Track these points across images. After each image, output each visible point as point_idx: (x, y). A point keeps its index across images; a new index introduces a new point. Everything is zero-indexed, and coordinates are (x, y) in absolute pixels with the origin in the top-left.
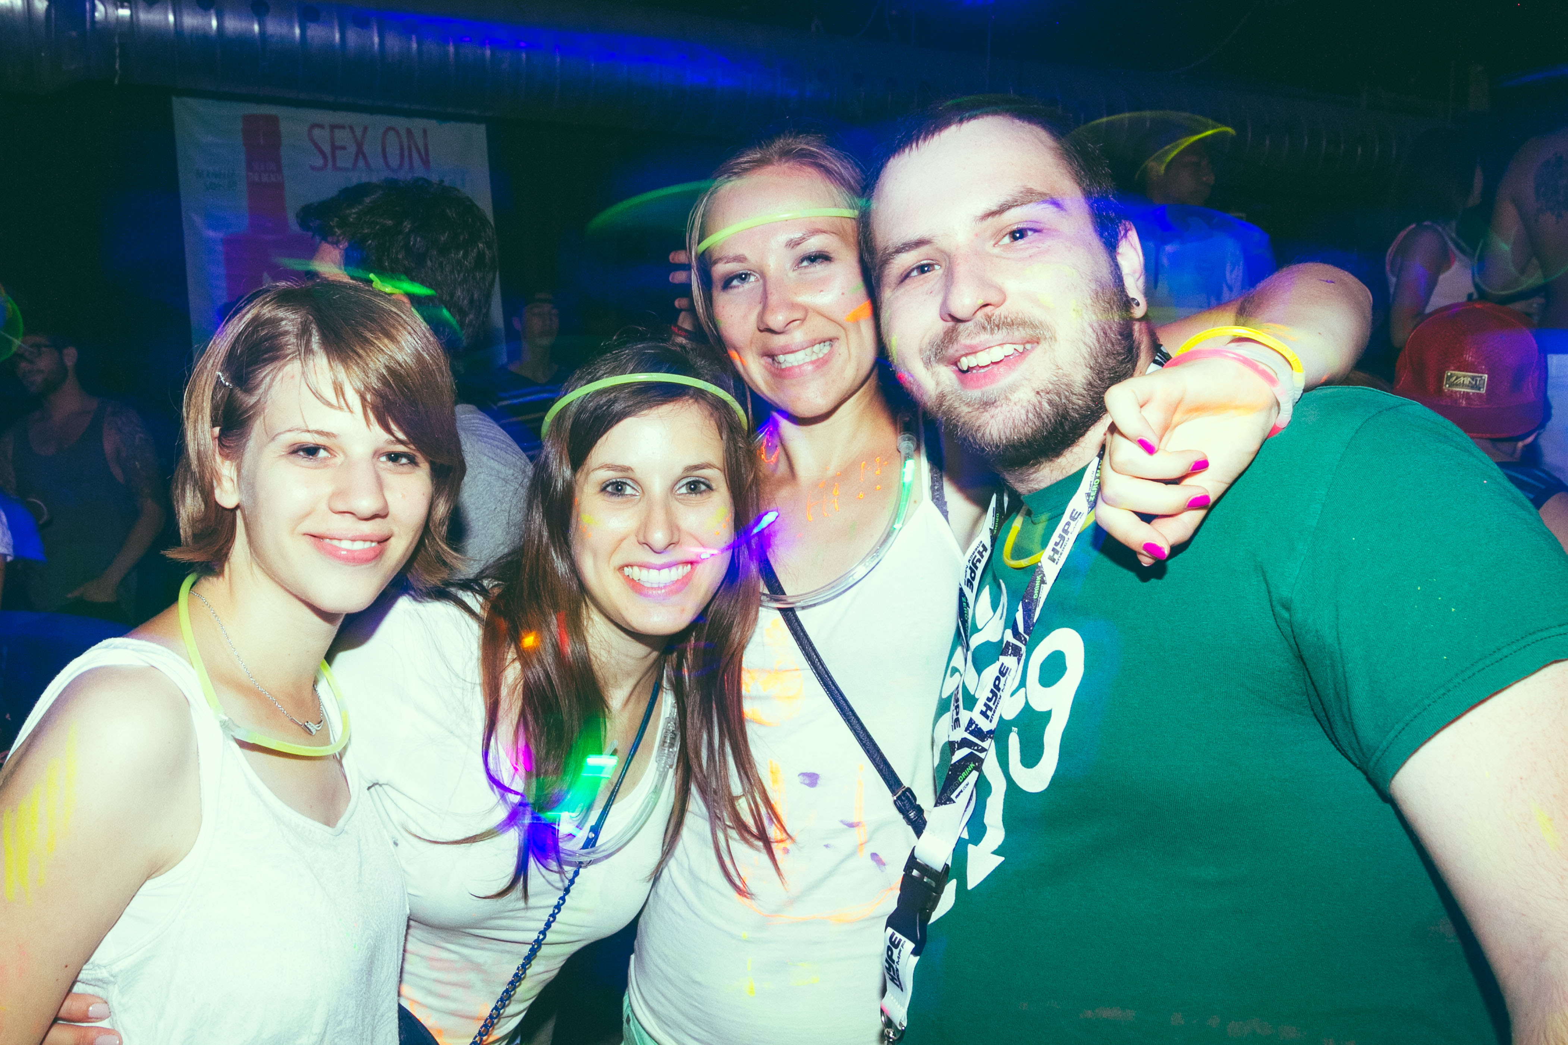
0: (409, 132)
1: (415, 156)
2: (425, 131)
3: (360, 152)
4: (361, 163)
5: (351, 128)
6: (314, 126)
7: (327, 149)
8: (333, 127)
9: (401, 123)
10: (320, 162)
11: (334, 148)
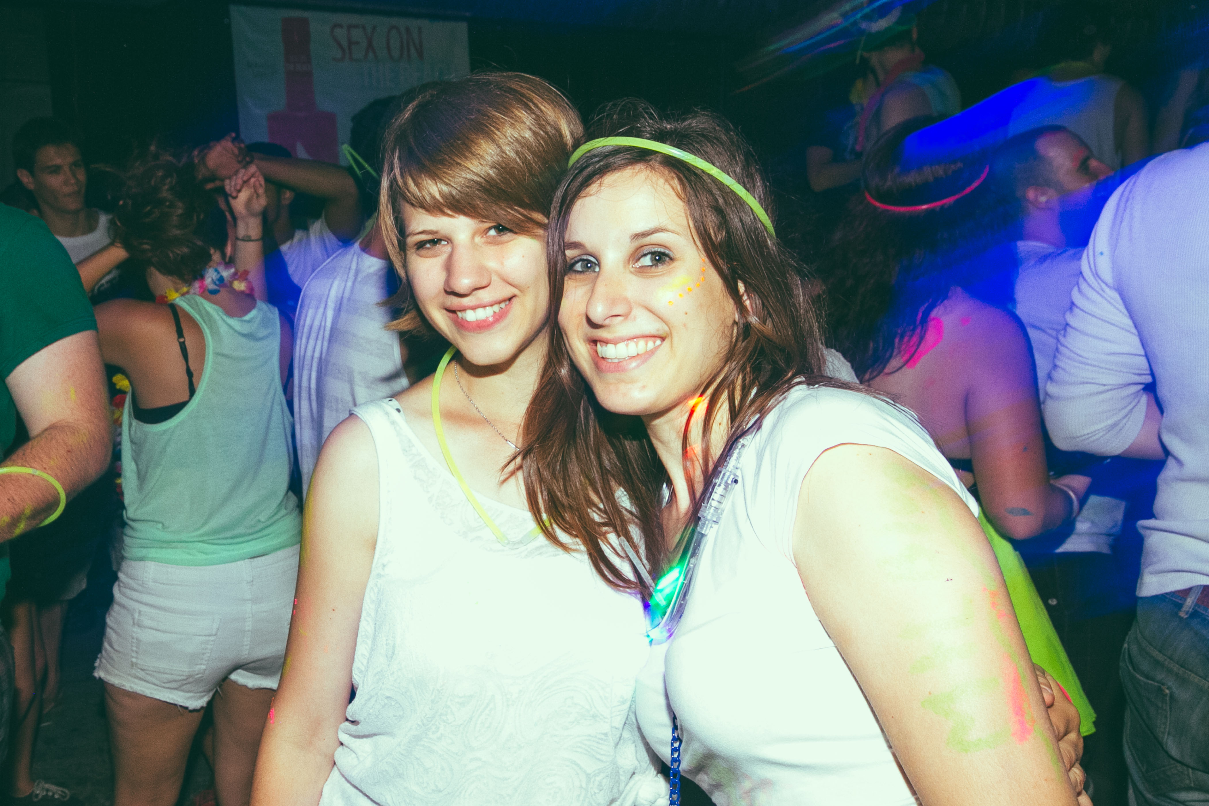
0: (408, 30)
1: (413, 51)
2: (420, 29)
3: (370, 46)
4: (371, 55)
5: (364, 28)
6: (337, 26)
7: (345, 43)
8: (350, 27)
9: (401, 23)
10: (339, 55)
11: (351, 43)
